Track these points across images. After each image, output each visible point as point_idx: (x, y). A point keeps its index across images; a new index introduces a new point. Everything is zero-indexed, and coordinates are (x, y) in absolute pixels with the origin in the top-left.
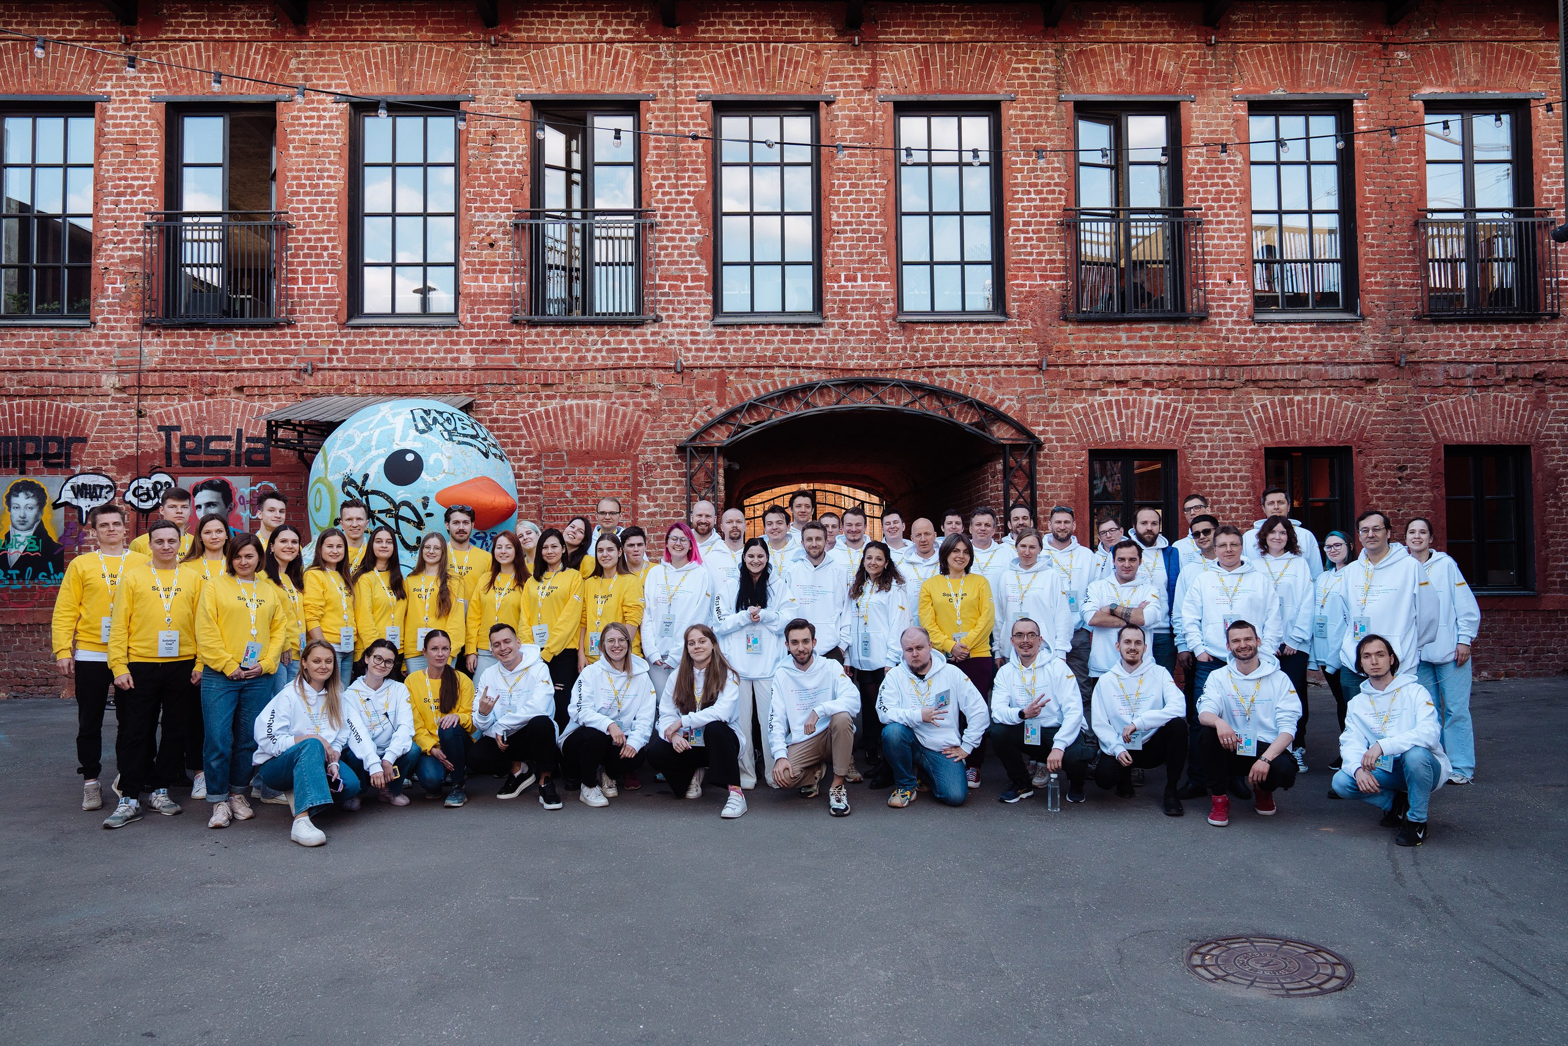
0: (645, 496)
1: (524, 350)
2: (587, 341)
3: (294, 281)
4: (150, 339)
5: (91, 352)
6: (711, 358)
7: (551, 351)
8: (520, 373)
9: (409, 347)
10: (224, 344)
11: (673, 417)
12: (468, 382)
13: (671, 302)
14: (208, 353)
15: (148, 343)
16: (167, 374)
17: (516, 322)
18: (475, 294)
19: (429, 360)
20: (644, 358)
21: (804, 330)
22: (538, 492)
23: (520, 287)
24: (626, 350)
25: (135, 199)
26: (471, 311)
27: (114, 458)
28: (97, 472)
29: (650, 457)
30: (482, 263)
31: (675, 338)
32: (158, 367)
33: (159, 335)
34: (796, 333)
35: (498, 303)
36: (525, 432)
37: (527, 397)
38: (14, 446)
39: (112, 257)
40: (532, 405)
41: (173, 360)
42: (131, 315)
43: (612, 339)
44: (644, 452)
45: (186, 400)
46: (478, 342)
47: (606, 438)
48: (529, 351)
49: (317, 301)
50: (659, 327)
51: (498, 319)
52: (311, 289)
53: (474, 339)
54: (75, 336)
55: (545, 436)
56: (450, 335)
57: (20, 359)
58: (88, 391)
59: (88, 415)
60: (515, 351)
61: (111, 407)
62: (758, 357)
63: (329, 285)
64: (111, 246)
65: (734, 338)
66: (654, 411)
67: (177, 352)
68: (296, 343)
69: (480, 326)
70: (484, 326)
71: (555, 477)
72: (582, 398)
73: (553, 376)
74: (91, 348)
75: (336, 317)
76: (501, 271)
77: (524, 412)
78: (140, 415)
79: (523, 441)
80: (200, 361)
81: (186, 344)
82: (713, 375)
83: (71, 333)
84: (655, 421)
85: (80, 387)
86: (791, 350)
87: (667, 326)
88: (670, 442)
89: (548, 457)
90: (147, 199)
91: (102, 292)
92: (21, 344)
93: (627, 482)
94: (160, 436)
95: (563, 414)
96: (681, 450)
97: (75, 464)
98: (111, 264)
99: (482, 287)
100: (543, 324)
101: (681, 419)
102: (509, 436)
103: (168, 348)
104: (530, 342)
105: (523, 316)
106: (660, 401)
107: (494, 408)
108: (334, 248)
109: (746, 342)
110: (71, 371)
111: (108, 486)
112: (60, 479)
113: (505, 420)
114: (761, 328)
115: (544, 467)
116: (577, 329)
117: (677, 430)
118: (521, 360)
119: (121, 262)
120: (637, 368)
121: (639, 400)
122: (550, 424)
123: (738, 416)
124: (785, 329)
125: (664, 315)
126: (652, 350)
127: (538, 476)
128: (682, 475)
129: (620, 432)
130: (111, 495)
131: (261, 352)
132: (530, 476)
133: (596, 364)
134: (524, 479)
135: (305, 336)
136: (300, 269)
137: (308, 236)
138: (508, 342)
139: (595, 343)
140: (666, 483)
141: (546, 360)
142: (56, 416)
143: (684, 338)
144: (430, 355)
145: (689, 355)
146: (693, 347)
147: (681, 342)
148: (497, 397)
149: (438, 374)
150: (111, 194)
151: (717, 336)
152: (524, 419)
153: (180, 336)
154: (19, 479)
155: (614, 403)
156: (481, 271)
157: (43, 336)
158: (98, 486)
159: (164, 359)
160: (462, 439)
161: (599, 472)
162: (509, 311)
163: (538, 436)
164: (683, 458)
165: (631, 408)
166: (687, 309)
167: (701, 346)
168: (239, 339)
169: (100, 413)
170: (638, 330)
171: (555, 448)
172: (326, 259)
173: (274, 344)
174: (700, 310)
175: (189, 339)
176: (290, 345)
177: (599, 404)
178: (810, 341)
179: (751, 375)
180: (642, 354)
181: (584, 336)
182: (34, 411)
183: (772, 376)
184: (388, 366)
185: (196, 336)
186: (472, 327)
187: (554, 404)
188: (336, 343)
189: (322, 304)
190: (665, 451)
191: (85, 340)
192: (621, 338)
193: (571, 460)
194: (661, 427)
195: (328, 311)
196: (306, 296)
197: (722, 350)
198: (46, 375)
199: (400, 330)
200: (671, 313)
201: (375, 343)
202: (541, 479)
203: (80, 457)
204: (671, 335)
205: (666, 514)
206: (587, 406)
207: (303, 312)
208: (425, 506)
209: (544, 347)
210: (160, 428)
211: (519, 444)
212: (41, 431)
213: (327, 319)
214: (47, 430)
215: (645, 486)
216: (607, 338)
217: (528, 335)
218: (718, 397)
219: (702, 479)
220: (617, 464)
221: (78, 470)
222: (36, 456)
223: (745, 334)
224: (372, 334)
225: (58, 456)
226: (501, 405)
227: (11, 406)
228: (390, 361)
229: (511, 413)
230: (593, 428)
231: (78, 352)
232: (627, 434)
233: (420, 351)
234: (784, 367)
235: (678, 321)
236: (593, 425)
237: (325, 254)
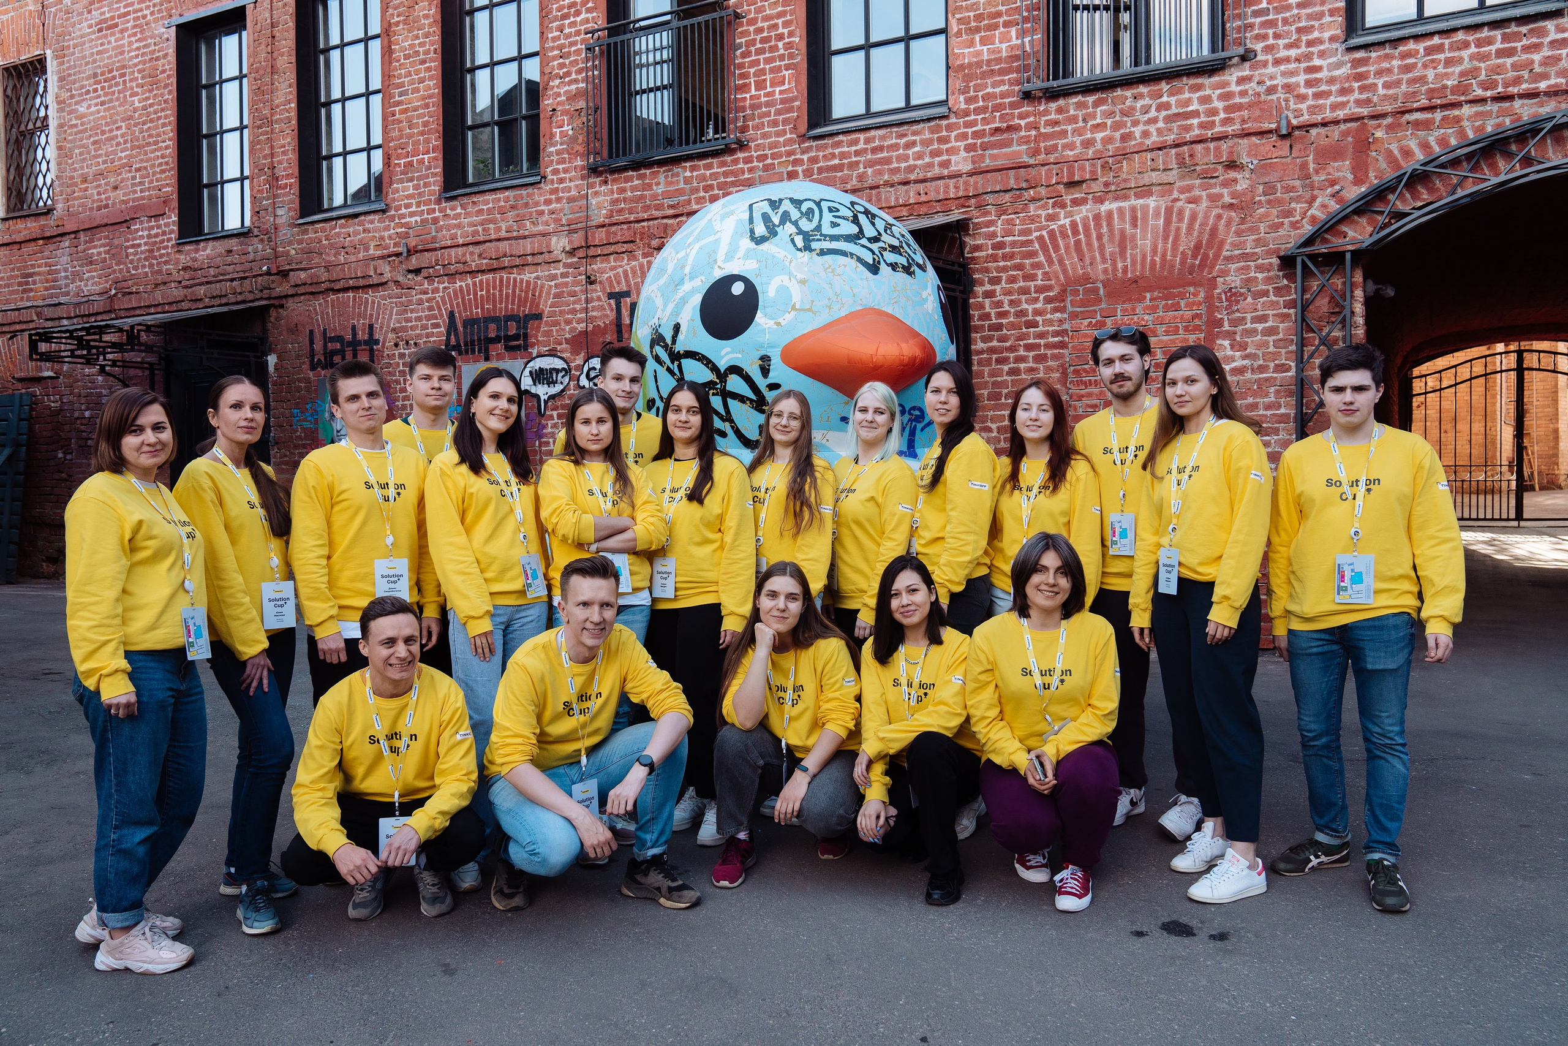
0: (1226, 343)
1: (1041, 137)
2: (1133, 109)
3: (745, 88)
4: (597, 188)
5: (542, 213)
6: (1343, 105)
7: (1078, 132)
8: (1033, 172)
9: (885, 154)
10: (672, 183)
11: (1275, 211)
12: (960, 194)
13: (1272, 24)
14: (655, 197)
15: (596, 193)
16: (614, 229)
17: (1027, 96)
18: (970, 65)
19: (911, 169)
20: (1226, 122)
21: (1524, 29)
22: (1062, 345)
23: (1031, 42)
24: (1196, 114)
25: (578, 19)
26: (964, 91)
27: (568, 336)
28: (552, 353)
29: (1235, 280)
30: (979, 18)
31: (1279, 81)
32: (607, 221)
33: (606, 182)
34: (1506, 38)
35: (1002, 72)
36: (1042, 258)
37: (1044, 207)
38: (479, 328)
39: (559, 95)
40: (1052, 218)
41: (621, 210)
42: (579, 162)
43: (1173, 100)
44: (1224, 273)
45: (635, 258)
46: (976, 135)
47: (1164, 255)
48: (1047, 137)
49: (773, 111)
50: (1252, 68)
51: (1003, 95)
52: (767, 95)
53: (970, 130)
54: (528, 195)
55: (1072, 262)
56: (938, 129)
57: (480, 229)
58: (539, 259)
59: (542, 286)
60: (1026, 141)
61: (564, 275)
62: (1431, 91)
63: (786, 86)
64: (557, 82)
65: (1385, 65)
66: (1242, 206)
67: (625, 200)
68: (750, 170)
69: (977, 111)
70: (984, 109)
71: (1086, 322)
72: (1126, 198)
73: (1082, 169)
74: (542, 208)
75: (795, 128)
76: (1006, 24)
77: (1040, 229)
78: (590, 281)
79: (1040, 273)
80: (647, 208)
81: (634, 189)
82: (1345, 134)
83: (524, 192)
84: (1243, 221)
85: (533, 255)
86: (1498, 70)
87: (1265, 64)
88: (1269, 253)
89: (1076, 292)
90: (590, 16)
91: (551, 139)
92: (480, 211)
93: (1197, 322)
94: (610, 304)
95: (1098, 226)
96: (1287, 262)
97: (533, 345)
98: (559, 104)
99: (979, 53)
100: (1066, 93)
101: (1289, 213)
102: (1019, 267)
103: (616, 196)
104: (1048, 123)
105: (1038, 84)
106: (1252, 189)
107: (999, 228)
108: (791, 34)
109: (1408, 69)
110: (525, 237)
111: (563, 369)
112: (520, 363)
113: (1013, 244)
114: (1436, 40)
115: (1070, 308)
116: (1119, 92)
117: (1282, 232)
118: (1036, 152)
119: (568, 99)
120: (1213, 139)
121: (1217, 190)
122: (1078, 243)
123: (1392, 197)
124: (1485, 33)
125: (1259, 47)
126: (1239, 107)
127: (1061, 322)
128: (1291, 304)
129: (1186, 244)
130: (567, 379)
131: (711, 187)
132: (1050, 322)
133: (1148, 142)
134: (1041, 328)
135: (761, 158)
136: (752, 70)
137: (760, 25)
138: (1017, 128)
139: (1146, 110)
140: (1263, 319)
141: (1071, 146)
142: (514, 292)
143: (1294, 80)
144: (911, 162)
145: (1303, 106)
146: (1310, 91)
147: (1288, 88)
148: (1002, 211)
149: (921, 187)
150: (556, 19)
151: (1353, 67)
152: (1040, 239)
153: (627, 180)
154: (483, 366)
155: (1177, 200)
156: (977, 30)
157: (499, 200)
158: (554, 369)
159: (611, 211)
160: (827, 245)
161: (1153, 309)
162: (1018, 82)
163: (1061, 262)
164: (1291, 277)
165: (1205, 204)
166: (1299, 30)
167: (1324, 88)
168: (688, 174)
169: (553, 283)
170: (1215, 79)
171: (1086, 279)
172: (782, 51)
173: (726, 174)
174: (1322, 28)
175: (636, 182)
176: (743, 173)
177: (1152, 204)
178: (1537, 47)
179: (1417, 124)
180: (1222, 115)
181: (1128, 103)
182: (494, 288)
183: (1458, 120)
184: (859, 186)
185: (642, 177)
186: (966, 113)
187: (1085, 211)
188: (796, 162)
189: (778, 112)
190: (1260, 268)
191: (537, 198)
192: (1187, 95)
193: (1109, 295)
194: (1254, 230)
195: (785, 122)
196: (759, 106)
197: (1362, 89)
198: (501, 244)
199: (873, 133)
200: (1271, 41)
201: (843, 155)
202: (1066, 326)
203: (536, 337)
204: (1271, 78)
205: (1262, 369)
206: (1133, 210)
207: (756, 128)
208: (765, 371)
209: (1069, 128)
210: (611, 296)
211: (1032, 277)
212: (501, 309)
213: (784, 132)
214: (506, 307)
215: (1226, 326)
216: (1165, 99)
217: (1046, 112)
218: (1354, 170)
219: (1325, 309)
220: (1182, 296)
221: (535, 352)
222: (497, 339)
223: (1404, 56)
224: (838, 144)
225: (516, 337)
226: (1009, 222)
227: (474, 284)
228: (861, 177)
229: (1023, 233)
230: (1144, 242)
231: (531, 213)
232: (1198, 247)
233: (899, 159)
234: (1482, 101)
235: (1283, 53)
236: (1144, 238)
237: (780, 44)
